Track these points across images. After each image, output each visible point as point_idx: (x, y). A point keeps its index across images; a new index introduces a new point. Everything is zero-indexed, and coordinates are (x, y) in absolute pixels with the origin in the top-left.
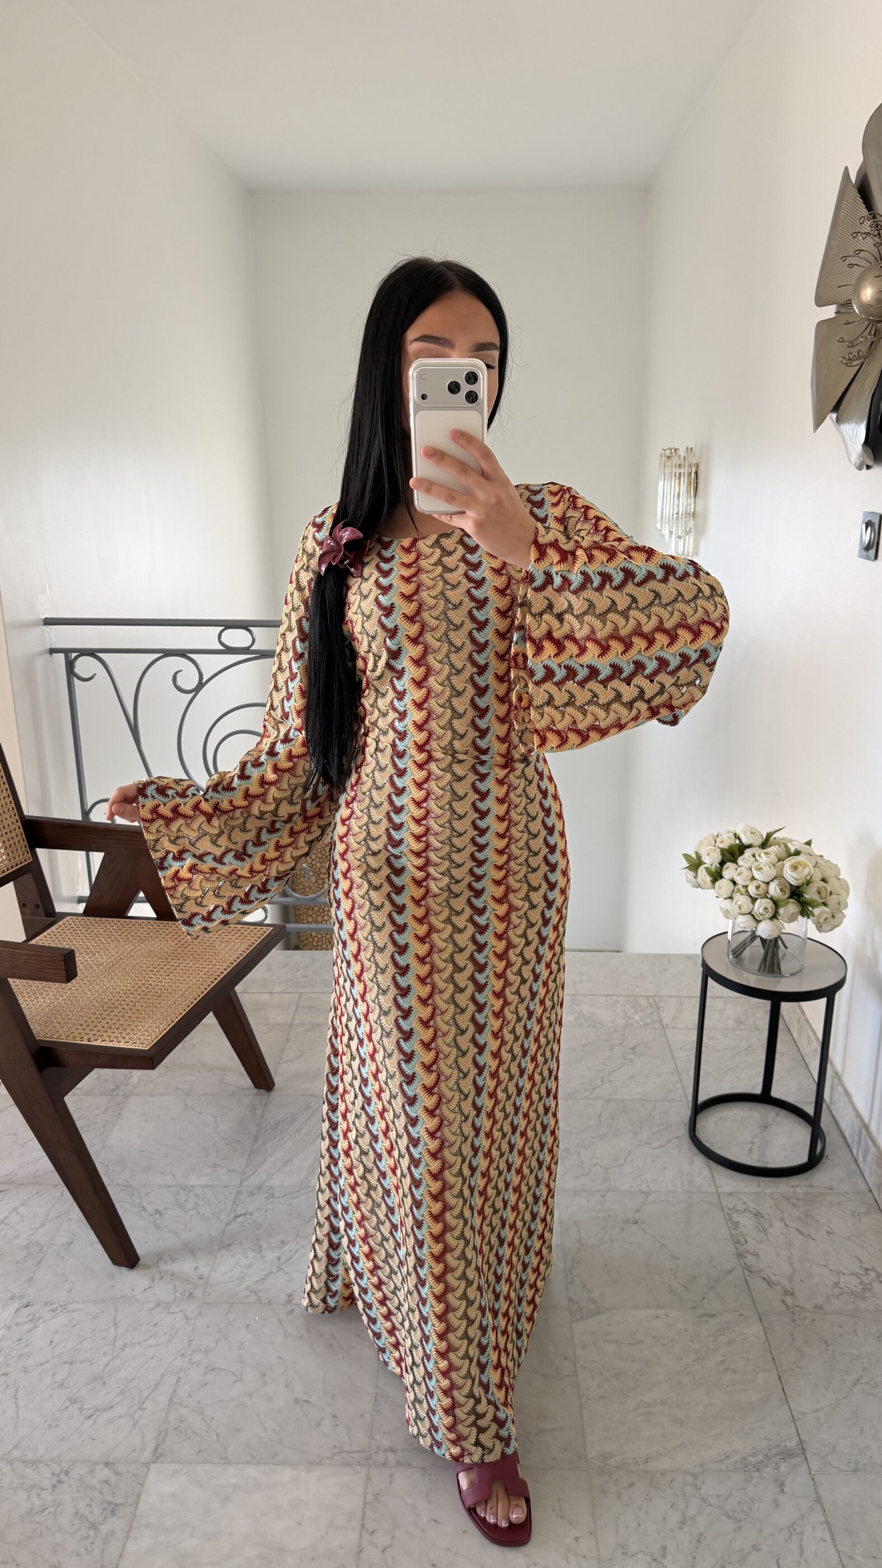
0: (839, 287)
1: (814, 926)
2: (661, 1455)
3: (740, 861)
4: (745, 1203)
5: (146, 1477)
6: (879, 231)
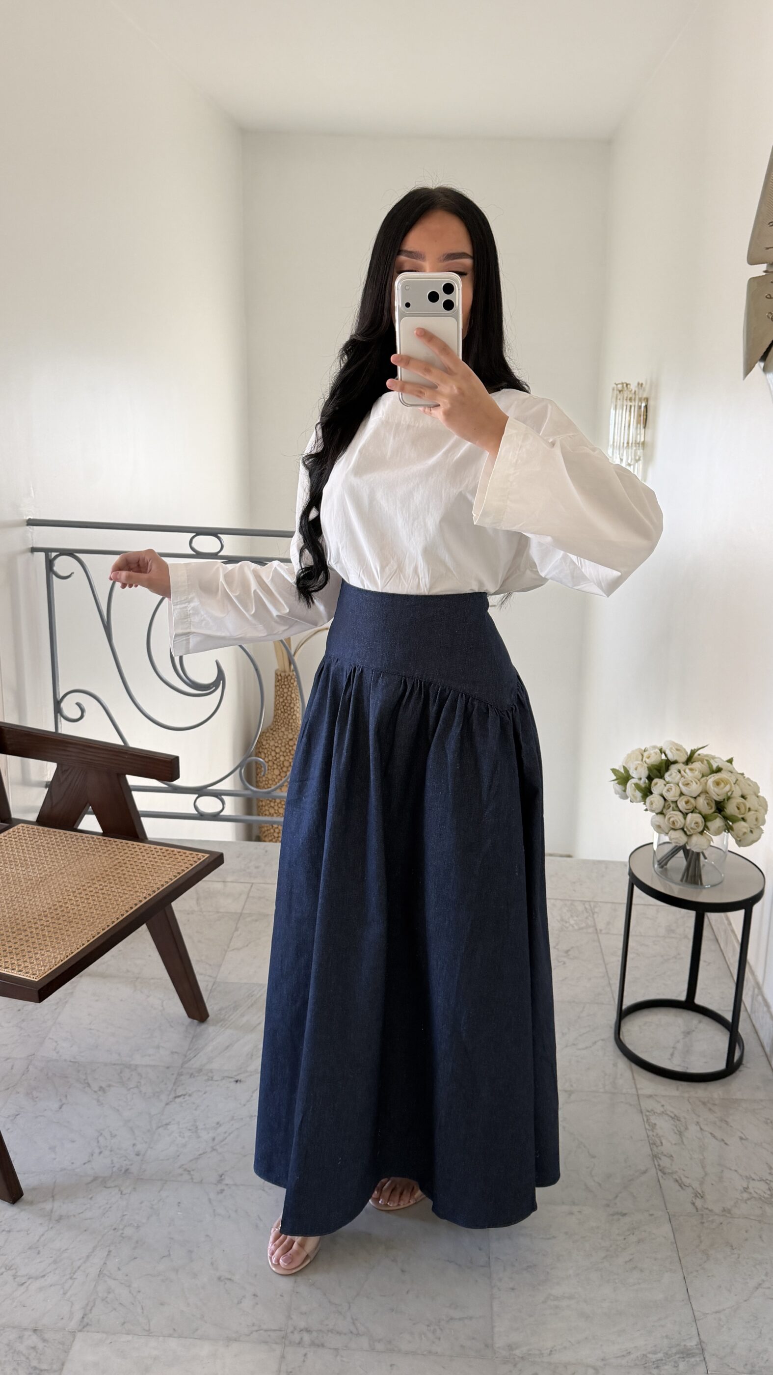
1: (734, 840)
2: (565, 1348)
3: (667, 775)
4: (663, 1106)
5: (71, 1345)
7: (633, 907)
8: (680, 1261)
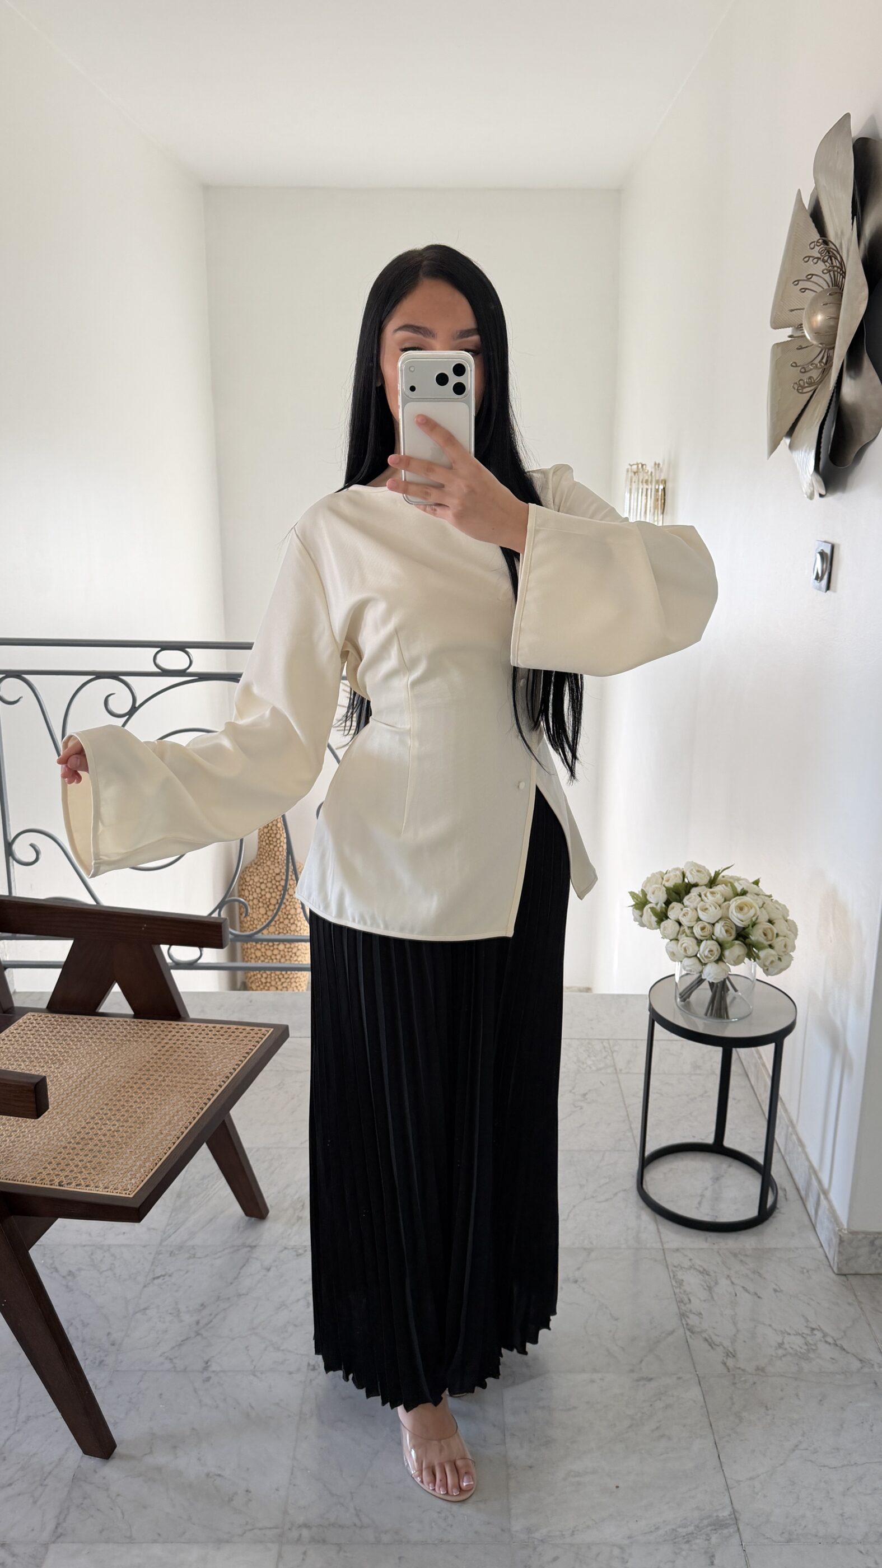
0: (792, 311)
1: (762, 970)
2: (588, 1526)
3: (686, 901)
4: (691, 1260)
6: (830, 257)
7: (655, 1043)
8: (711, 1426)
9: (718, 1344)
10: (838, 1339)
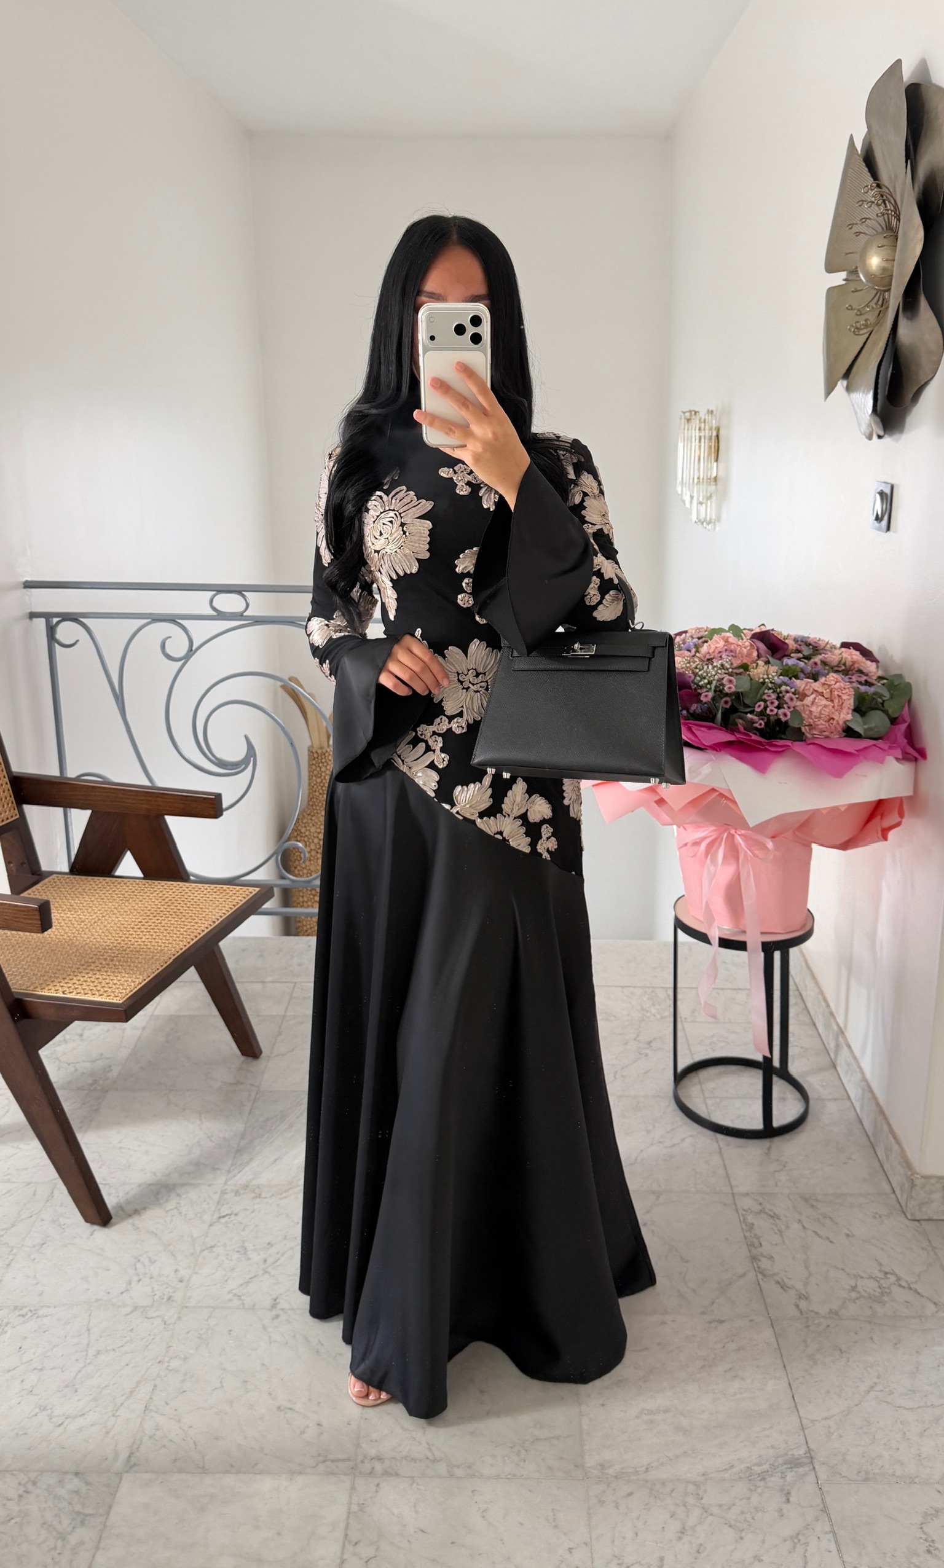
0: (847, 254)
2: (662, 1464)
4: (761, 1204)
5: (118, 1487)
6: (884, 201)
8: (785, 1367)
9: (790, 1286)
10: (912, 1283)
